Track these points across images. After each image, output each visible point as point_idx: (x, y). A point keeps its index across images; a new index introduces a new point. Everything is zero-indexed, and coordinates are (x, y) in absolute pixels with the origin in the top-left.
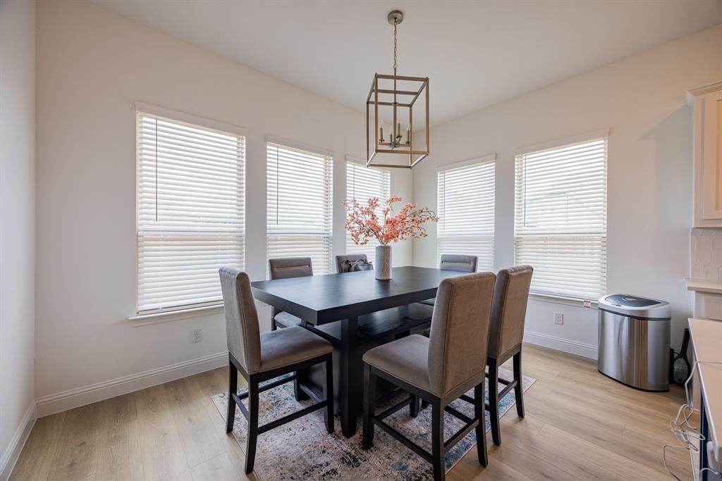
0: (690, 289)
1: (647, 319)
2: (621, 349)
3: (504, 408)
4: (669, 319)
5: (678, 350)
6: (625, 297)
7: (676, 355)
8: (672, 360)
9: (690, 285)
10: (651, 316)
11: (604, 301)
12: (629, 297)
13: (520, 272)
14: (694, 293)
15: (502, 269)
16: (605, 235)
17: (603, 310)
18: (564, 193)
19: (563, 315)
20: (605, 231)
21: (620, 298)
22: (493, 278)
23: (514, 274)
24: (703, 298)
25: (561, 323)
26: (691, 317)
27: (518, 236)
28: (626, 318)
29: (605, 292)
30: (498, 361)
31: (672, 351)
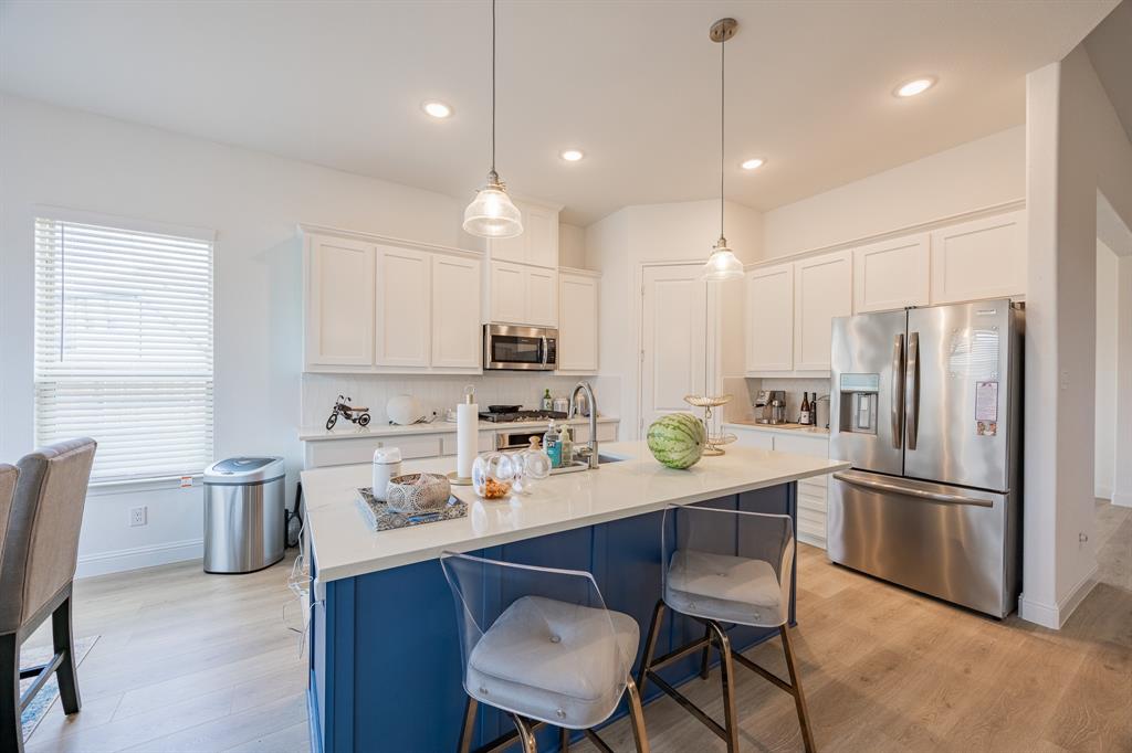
0: (301, 439)
1: (261, 483)
2: (234, 531)
3: (31, 723)
4: (283, 477)
5: (291, 509)
6: (237, 460)
7: (290, 515)
8: (287, 521)
9: (303, 435)
10: (266, 478)
11: (213, 472)
12: (243, 459)
13: (71, 453)
14: (304, 442)
15: (27, 453)
16: (211, 379)
17: (210, 484)
18: (136, 296)
19: (146, 508)
20: (211, 373)
21: (232, 463)
22: (11, 474)
23: (60, 458)
24: (312, 446)
25: (143, 522)
26: (302, 470)
27: (44, 379)
28: (240, 487)
29: (212, 458)
30: (20, 634)
31: (287, 511)
